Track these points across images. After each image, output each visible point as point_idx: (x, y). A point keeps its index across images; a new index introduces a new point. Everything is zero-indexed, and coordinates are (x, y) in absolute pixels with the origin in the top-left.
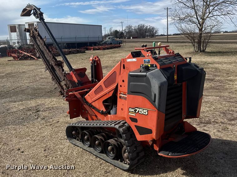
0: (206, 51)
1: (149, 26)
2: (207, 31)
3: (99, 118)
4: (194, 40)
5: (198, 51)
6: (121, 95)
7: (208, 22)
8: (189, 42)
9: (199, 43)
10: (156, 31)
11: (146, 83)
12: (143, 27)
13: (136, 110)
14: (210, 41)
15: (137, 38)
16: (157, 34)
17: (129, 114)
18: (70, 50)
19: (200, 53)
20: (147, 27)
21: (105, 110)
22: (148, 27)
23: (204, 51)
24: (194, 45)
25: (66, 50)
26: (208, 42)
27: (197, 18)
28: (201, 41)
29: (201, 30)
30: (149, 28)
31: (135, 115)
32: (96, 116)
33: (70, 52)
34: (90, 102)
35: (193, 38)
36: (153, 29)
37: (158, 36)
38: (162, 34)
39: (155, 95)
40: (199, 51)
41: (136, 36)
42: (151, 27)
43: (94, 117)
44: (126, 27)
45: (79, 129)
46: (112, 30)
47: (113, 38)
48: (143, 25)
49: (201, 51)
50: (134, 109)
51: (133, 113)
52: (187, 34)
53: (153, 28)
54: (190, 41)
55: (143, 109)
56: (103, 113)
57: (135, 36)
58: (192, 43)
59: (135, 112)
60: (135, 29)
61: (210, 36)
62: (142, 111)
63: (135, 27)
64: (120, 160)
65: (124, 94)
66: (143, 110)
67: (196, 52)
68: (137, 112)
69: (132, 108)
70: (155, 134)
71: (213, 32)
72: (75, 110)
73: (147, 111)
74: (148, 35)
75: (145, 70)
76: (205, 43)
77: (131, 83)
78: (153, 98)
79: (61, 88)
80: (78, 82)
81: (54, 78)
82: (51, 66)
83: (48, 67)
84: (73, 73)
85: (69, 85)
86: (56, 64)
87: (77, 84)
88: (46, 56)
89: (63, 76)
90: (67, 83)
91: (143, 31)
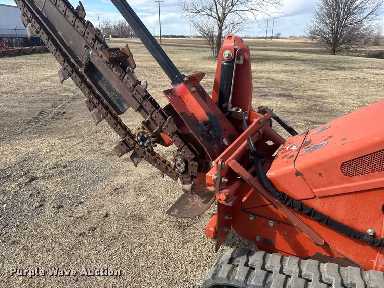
7: (229, 18)
9: (219, 46)
12: (125, 24)
15: (118, 38)
18: (34, 47)
24: (212, 48)
25: (28, 47)
27: (217, 13)
29: (220, 28)
33: (34, 50)
41: (117, 35)
44: (103, 22)
52: (204, 32)
57: (115, 35)
63: (115, 23)
79: (123, 132)
80: (207, 118)
81: (95, 101)
82: (86, 65)
83: (70, 69)
84: (189, 89)
85: (161, 127)
86: (110, 59)
87: (205, 123)
88: (60, 33)
89: (139, 97)
90: (152, 119)
91: (125, 28)
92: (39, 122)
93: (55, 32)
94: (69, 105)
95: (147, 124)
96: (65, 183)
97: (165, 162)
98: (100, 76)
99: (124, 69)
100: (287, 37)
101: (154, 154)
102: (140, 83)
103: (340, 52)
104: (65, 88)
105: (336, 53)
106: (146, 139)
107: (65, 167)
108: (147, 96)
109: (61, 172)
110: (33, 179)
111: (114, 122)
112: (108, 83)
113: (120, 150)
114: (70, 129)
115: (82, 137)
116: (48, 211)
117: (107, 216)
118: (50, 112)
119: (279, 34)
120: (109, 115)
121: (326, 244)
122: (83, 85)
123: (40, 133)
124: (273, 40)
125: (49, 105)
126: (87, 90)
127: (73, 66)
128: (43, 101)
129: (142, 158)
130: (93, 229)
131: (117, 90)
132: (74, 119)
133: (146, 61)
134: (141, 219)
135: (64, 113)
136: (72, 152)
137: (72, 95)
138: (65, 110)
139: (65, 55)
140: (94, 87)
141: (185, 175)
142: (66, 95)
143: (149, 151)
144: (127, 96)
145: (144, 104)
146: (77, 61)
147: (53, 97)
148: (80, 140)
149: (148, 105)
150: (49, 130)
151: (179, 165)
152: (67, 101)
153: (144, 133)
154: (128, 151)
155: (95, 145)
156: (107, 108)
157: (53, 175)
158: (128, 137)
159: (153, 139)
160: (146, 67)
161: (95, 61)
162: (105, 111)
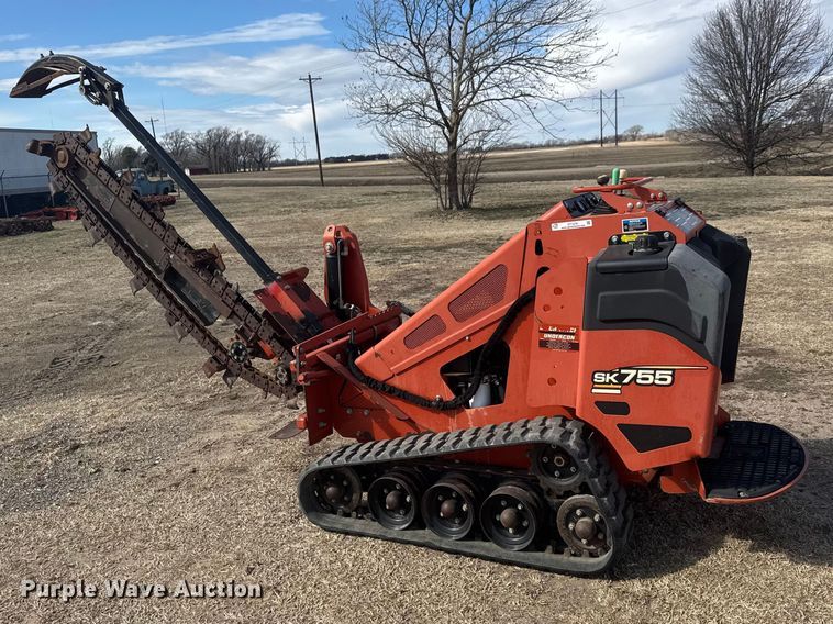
0: (473, 205)
1: (246, 132)
2: (470, 145)
3: (425, 425)
4: (436, 175)
5: (451, 207)
6: (546, 336)
7: (470, 120)
8: (424, 182)
9: (452, 182)
10: (271, 151)
11: (665, 288)
12: (226, 138)
13: (621, 378)
14: (480, 174)
15: (209, 173)
16: (274, 159)
17: (594, 391)
19: (461, 213)
20: (239, 136)
21: (449, 396)
22: (244, 137)
23: (466, 206)
24: (438, 190)
26: (476, 180)
27: (441, 111)
28: (456, 177)
29: (452, 143)
30: (247, 140)
31: (618, 392)
32: (410, 421)
34: (383, 379)
35: (434, 168)
36: (258, 142)
37: (276, 164)
38: (287, 160)
39: (705, 321)
40: (455, 208)
41: (204, 166)
42: (253, 135)
43: (402, 427)
44: (163, 137)
45: (349, 473)
46: (113, 149)
47: (140, 172)
48: (226, 131)
49: (459, 208)
50: (616, 375)
51: (612, 386)
52: (414, 155)
53: (260, 141)
54: (424, 177)
55: (655, 370)
56: (444, 408)
57: (200, 166)
58: (431, 183)
59: (620, 383)
60: (197, 144)
61: (480, 159)
62: (651, 377)
63: (197, 136)
64: (550, 547)
65: (561, 333)
66: (652, 372)
67: (446, 209)
68: (626, 381)
69: (606, 372)
70: (701, 440)
71: (485, 147)
72: (320, 411)
73: (670, 372)
74: (244, 162)
75: (650, 250)
76: (469, 183)
77: (601, 294)
78: (699, 331)
79: (213, 346)
80: (303, 316)
81: (178, 312)
82: (166, 271)
83: (145, 277)
84: (282, 288)
85: (256, 333)
86: (195, 263)
87: (302, 321)
88: (132, 236)
89: (229, 301)
90: (246, 324)
91: (227, 149)
92: (56, 376)
93: (127, 236)
94: (109, 342)
95: (241, 332)
96: (127, 448)
97: (267, 377)
98: (184, 282)
99: (212, 272)
100: (659, 133)
101: (252, 369)
102: (231, 286)
103: (767, 167)
104: (93, 310)
105: (756, 171)
106: (241, 351)
107: (123, 429)
108: (239, 299)
109: (119, 435)
110: (76, 447)
111: (201, 335)
112: (193, 289)
113: (210, 368)
114: (119, 381)
115: (144, 389)
116: (110, 476)
117: (194, 472)
118: (73, 359)
119: (638, 129)
120: (195, 328)
121: (410, 419)
122: (162, 295)
123: (65, 392)
124: (619, 144)
125: (67, 346)
126: (168, 300)
127: (148, 273)
128: (54, 340)
129: (238, 376)
130: (177, 485)
131: (205, 297)
132: (124, 365)
133: (277, 233)
134: (244, 470)
135: (102, 357)
136: (131, 411)
137: (111, 323)
138: (101, 353)
139: (138, 261)
140: (176, 296)
141: (289, 388)
142: (98, 325)
143: (246, 366)
144: (216, 301)
145: (236, 308)
146: (155, 268)
147: (71, 330)
148: (141, 395)
149: (240, 310)
150: (81, 387)
151: (281, 376)
152: (103, 336)
153: (239, 344)
154: (219, 370)
155: (169, 399)
156: (192, 319)
157: (106, 440)
158: (219, 352)
159: (249, 350)
160: (276, 249)
161: (177, 266)
162: (189, 324)
